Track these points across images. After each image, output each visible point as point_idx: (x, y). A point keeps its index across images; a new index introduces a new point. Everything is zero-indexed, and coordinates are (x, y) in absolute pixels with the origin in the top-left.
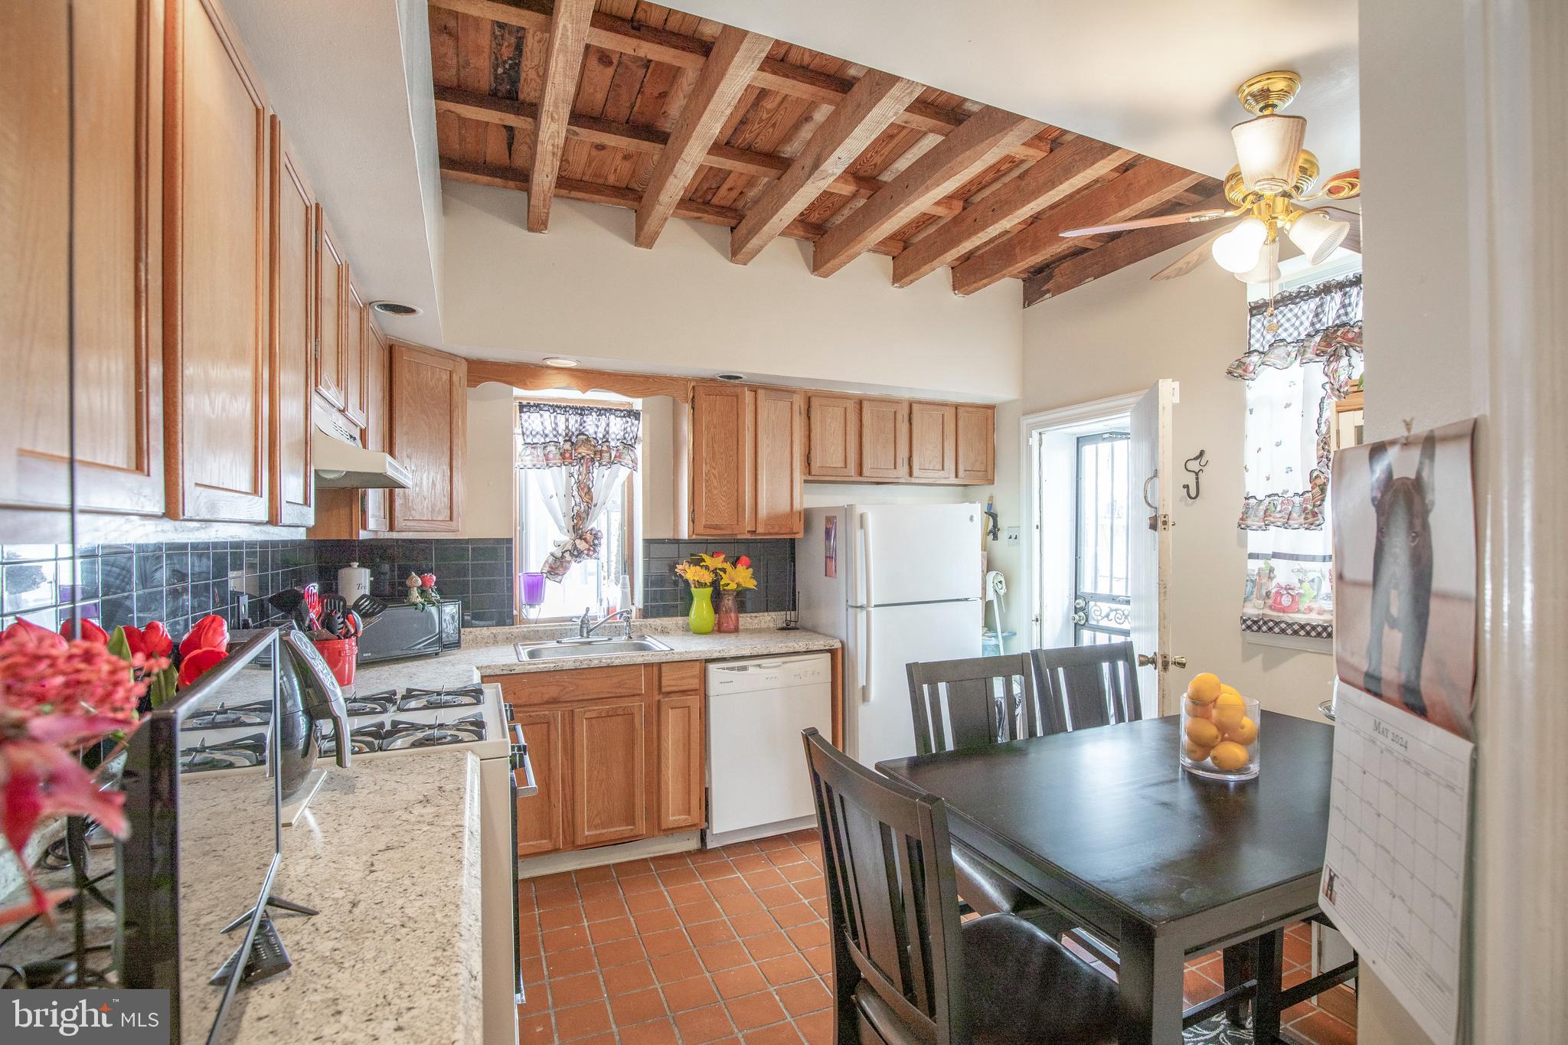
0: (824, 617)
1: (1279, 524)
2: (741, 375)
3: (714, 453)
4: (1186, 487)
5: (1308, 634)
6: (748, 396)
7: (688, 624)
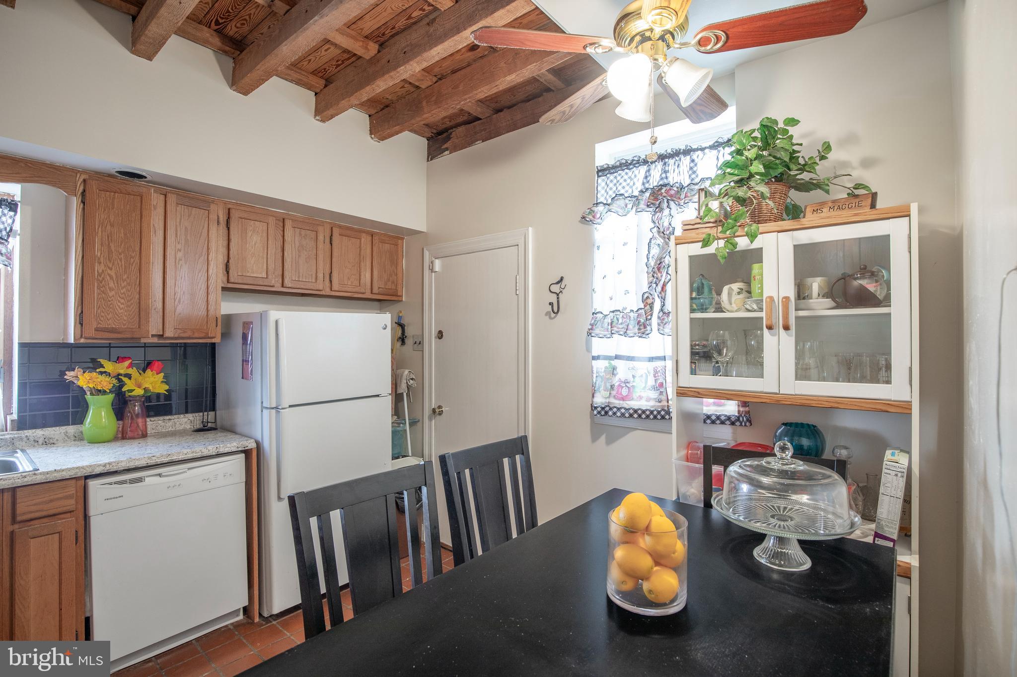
0: (240, 417)
1: (621, 333)
2: (144, 174)
4: (551, 304)
5: (640, 416)
7: (82, 432)
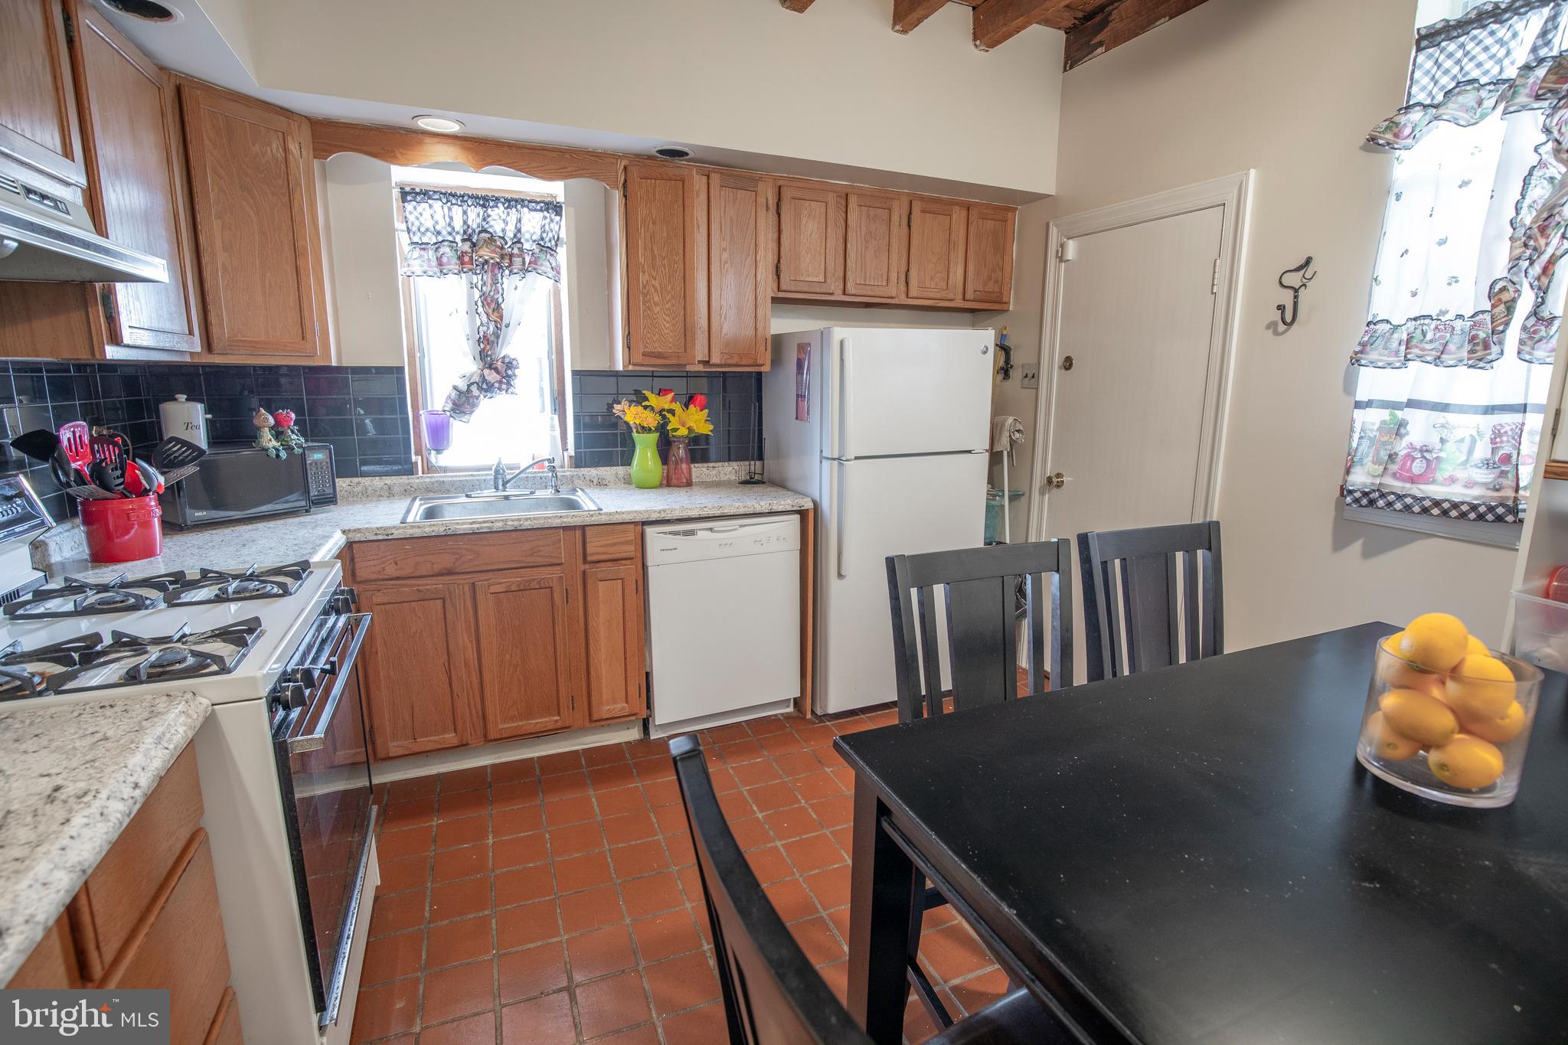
0: (792, 469)
1: (1429, 358)
3: (653, 257)
4: (1281, 308)
5: (1445, 513)
6: (698, 182)
